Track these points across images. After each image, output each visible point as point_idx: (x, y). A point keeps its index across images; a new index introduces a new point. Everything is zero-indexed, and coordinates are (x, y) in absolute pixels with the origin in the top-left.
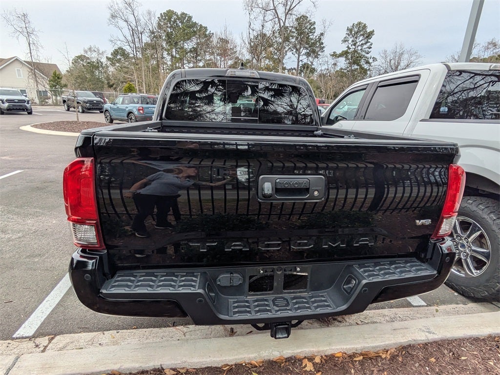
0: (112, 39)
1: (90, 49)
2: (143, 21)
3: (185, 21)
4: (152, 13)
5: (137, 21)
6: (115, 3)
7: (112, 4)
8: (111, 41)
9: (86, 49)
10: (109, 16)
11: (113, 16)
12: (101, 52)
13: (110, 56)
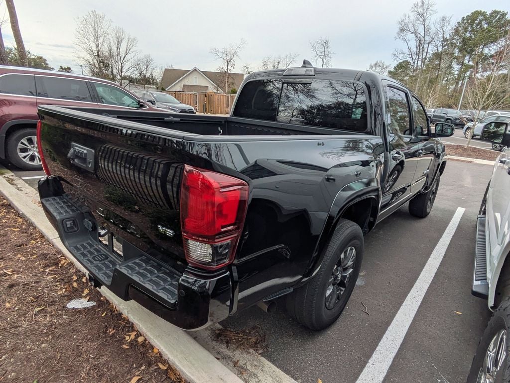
0: (396, 53)
1: (376, 65)
2: (433, 29)
3: (494, 21)
4: (447, 19)
5: (427, 30)
6: (407, 16)
7: (403, 18)
8: (394, 55)
9: (373, 64)
10: (398, 30)
11: (402, 30)
12: (385, 67)
13: (392, 70)
